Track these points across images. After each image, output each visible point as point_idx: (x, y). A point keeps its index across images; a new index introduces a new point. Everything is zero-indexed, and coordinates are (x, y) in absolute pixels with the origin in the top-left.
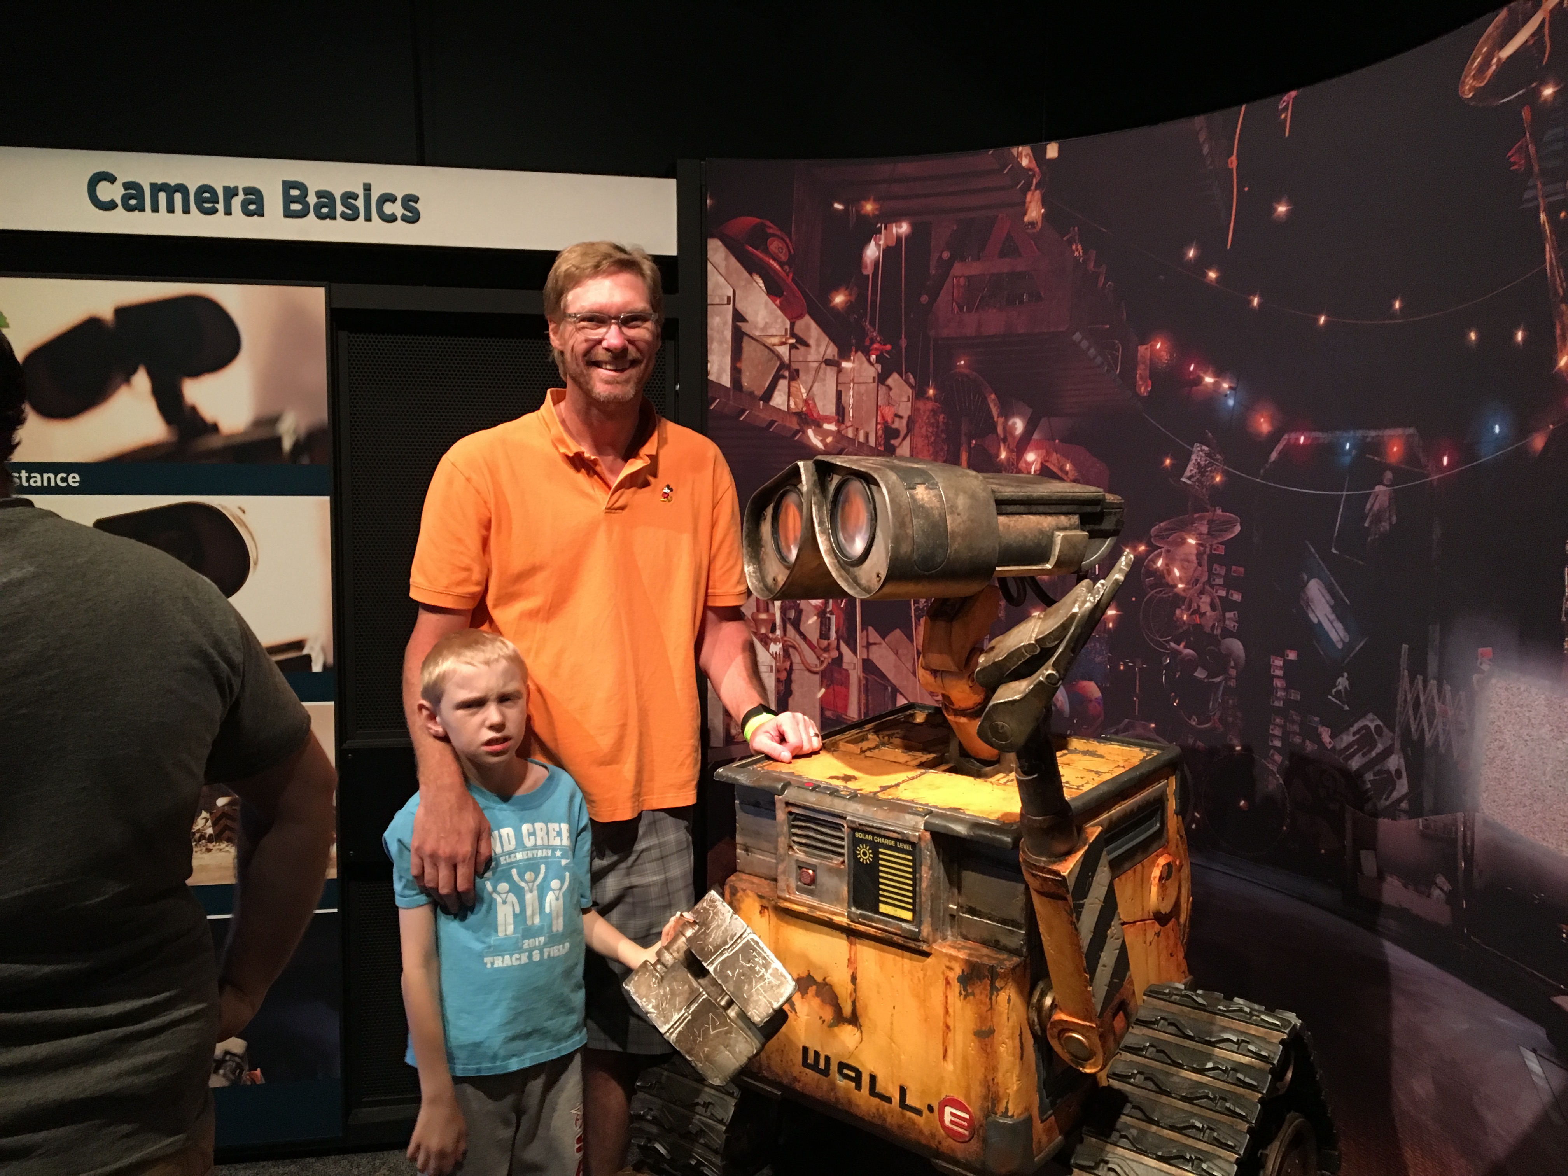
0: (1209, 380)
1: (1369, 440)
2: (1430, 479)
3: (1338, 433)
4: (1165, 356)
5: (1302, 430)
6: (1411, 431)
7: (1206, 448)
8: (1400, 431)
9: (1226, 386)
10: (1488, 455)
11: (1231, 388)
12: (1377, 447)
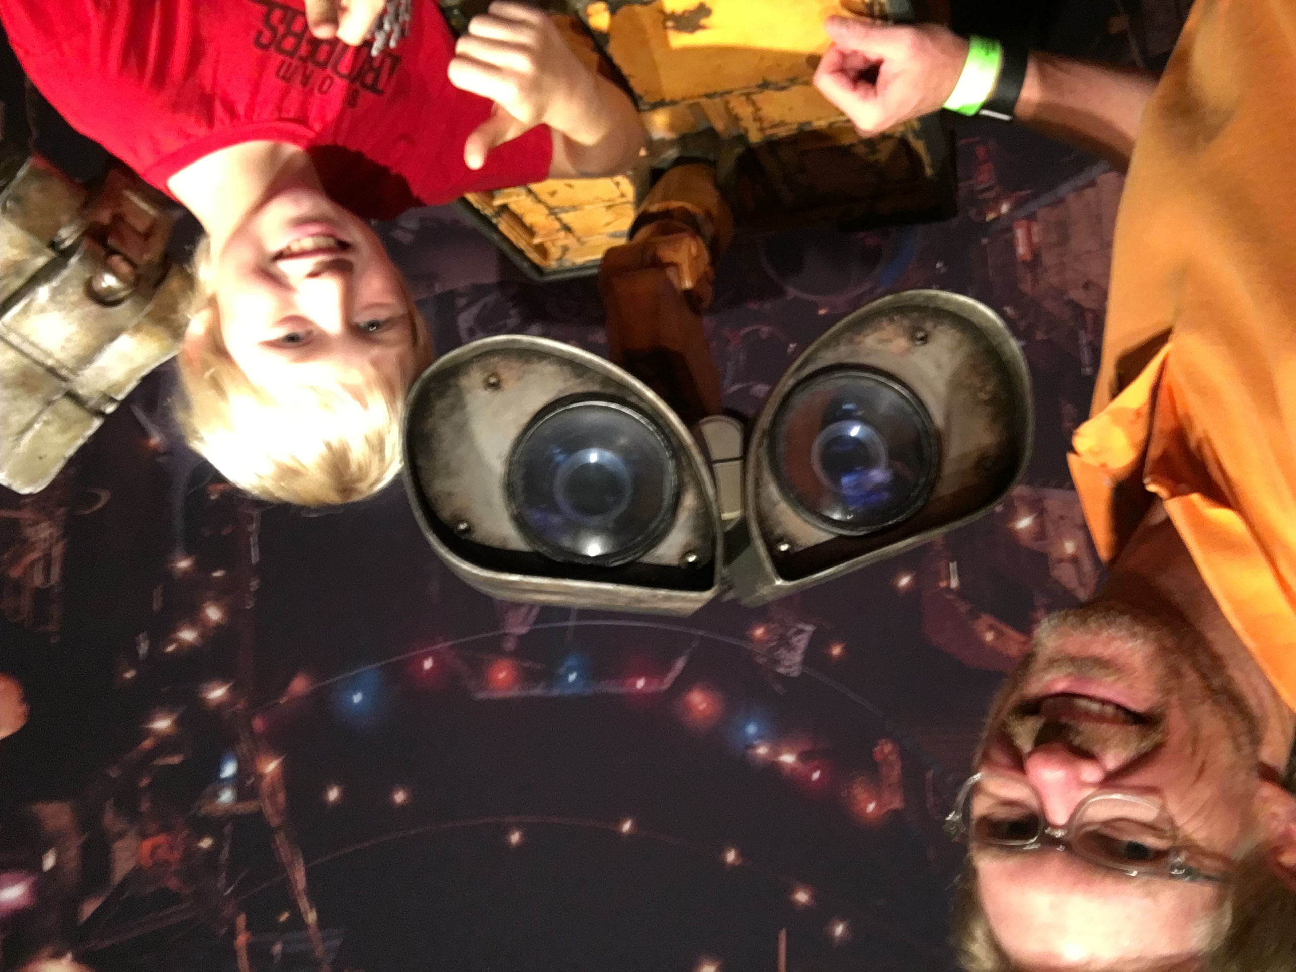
0: (788, 758)
1: (542, 684)
2: (450, 643)
3: (588, 691)
4: (859, 792)
5: (641, 694)
6: (482, 696)
7: (781, 670)
8: (498, 695)
9: (762, 750)
10: (370, 672)
11: (754, 747)
12: (528, 677)
